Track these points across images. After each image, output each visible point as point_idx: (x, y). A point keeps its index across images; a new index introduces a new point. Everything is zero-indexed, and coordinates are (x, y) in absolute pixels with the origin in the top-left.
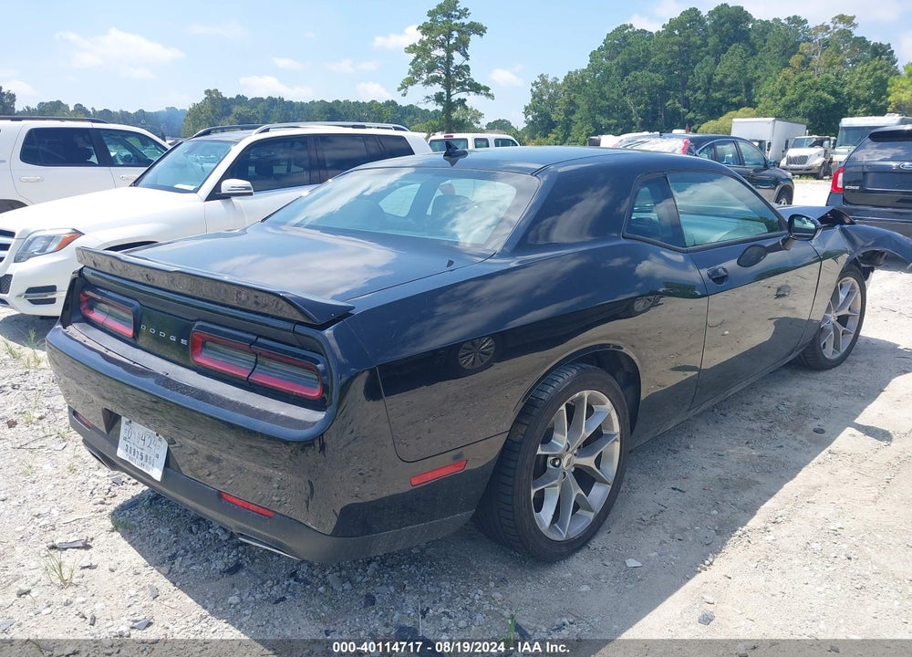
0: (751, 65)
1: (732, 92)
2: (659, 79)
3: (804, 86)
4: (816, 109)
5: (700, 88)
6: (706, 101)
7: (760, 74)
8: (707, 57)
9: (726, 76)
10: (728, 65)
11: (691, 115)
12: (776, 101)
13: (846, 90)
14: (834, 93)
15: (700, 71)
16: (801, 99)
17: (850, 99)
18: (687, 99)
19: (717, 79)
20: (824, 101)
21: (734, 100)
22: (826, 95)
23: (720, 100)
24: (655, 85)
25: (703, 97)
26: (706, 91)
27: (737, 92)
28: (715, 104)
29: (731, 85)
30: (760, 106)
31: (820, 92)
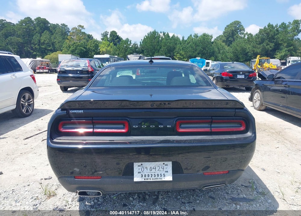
0: (52, 38)
1: (48, 46)
2: (20, 40)
3: (76, 45)
4: (81, 52)
5: (36, 44)
6: (40, 48)
7: (56, 41)
8: (37, 34)
9: (45, 41)
10: (45, 37)
11: (35, 53)
12: (68, 49)
13: (88, 47)
14: (84, 48)
15: (36, 38)
16: (76, 49)
17: (89, 50)
18: (32, 47)
19: (42, 41)
20: (82, 50)
21: (49, 48)
22: (83, 48)
23: (44, 48)
24: (19, 42)
25: (38, 47)
26: (39, 45)
27: (50, 46)
28: (43, 49)
29: (47, 44)
30: (63, 51)
31: (81, 48)
